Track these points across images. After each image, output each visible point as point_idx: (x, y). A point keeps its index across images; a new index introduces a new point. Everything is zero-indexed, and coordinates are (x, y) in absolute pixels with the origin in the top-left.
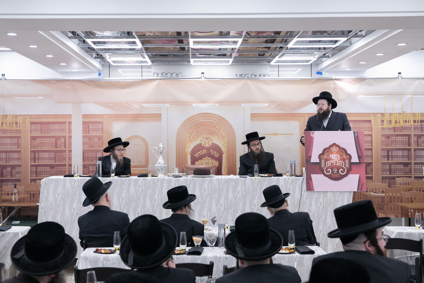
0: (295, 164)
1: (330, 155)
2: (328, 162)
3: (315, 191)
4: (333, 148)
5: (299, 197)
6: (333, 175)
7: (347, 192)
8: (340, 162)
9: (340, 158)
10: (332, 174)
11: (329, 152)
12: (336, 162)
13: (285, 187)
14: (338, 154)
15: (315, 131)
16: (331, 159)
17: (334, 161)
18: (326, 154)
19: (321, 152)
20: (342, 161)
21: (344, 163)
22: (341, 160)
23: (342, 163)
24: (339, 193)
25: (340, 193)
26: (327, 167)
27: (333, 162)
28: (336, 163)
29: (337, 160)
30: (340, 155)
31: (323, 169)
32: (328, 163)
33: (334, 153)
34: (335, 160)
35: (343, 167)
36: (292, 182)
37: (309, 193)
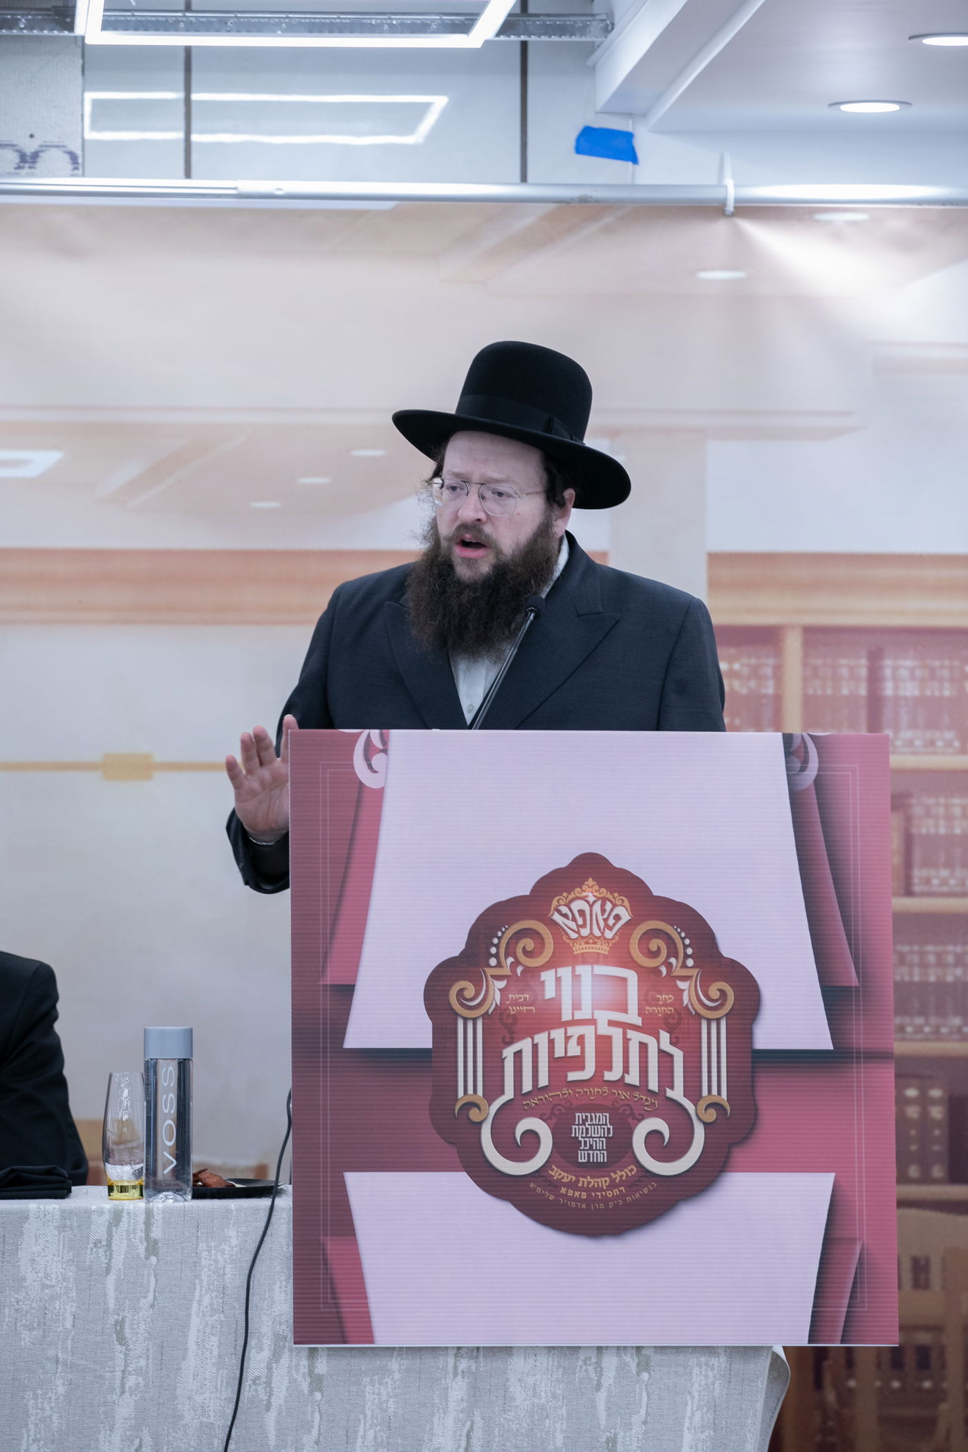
0: (183, 1066)
1: (548, 976)
2: (525, 1045)
3: (381, 1340)
4: (577, 905)
5: (217, 1404)
6: (567, 1178)
7: (710, 1350)
8: (643, 1047)
9: (644, 1001)
10: (556, 1173)
11: (529, 944)
12: (604, 1043)
13: (71, 1308)
14: (629, 963)
15: (395, 734)
16: (548, 1018)
17: (581, 1040)
18: (500, 964)
19: (455, 946)
20: (665, 1036)
21: (678, 1055)
22: (649, 1027)
23: (665, 1058)
24: (622, 1368)
25: (631, 1361)
26: (509, 1094)
27: (574, 1050)
28: (604, 1061)
29: (612, 1023)
30: (648, 976)
31: (474, 1115)
32: (518, 1055)
33: (584, 959)
34: (592, 1022)
35: (677, 1093)
36: (153, 1247)
37: (322, 1366)
